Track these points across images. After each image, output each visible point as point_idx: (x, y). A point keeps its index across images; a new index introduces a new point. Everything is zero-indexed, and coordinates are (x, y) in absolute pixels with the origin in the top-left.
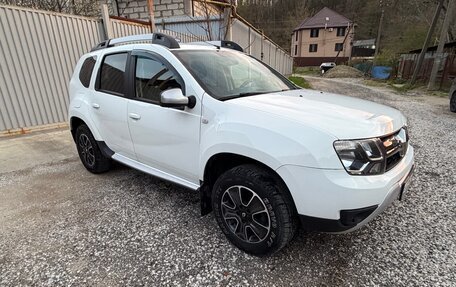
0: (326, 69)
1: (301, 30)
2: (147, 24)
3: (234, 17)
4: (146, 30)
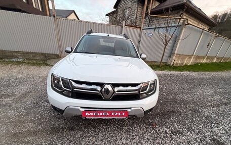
2: (139, 28)
3: (188, 24)
4: (138, 30)
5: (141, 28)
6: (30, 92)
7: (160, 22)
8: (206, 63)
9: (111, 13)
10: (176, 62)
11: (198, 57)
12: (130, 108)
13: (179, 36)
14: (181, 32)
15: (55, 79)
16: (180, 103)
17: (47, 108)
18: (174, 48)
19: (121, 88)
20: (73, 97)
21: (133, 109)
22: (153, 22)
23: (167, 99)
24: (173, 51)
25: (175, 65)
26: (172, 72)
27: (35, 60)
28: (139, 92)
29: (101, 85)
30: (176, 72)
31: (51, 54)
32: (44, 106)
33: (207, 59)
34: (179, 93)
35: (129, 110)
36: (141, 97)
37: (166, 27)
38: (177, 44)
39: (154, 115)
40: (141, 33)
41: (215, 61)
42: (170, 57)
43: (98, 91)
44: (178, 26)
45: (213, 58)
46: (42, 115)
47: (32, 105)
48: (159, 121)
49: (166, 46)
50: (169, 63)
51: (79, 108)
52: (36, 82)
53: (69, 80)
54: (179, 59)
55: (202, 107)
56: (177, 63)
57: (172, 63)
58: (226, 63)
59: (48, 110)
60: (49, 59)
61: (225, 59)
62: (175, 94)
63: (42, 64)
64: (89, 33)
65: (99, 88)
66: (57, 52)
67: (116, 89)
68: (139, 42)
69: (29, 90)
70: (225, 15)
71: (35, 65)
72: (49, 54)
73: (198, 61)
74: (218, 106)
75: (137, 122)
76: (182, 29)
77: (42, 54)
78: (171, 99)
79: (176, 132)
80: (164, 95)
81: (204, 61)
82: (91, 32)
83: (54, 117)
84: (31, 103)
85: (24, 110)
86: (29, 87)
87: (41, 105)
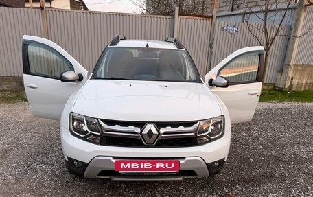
2: (209, 17)
3: (311, 4)
4: (207, 22)
5: (212, 17)
6: (11, 149)
10: (295, 82)
12: (183, 158)
13: (296, 28)
14: (297, 20)
15: (74, 119)
16: (288, 163)
17: (46, 174)
18: (289, 52)
19: (169, 129)
20: (101, 143)
21: (187, 159)
23: (264, 155)
24: (287, 59)
25: (294, 88)
26: (285, 105)
28: (196, 134)
29: (141, 125)
30: (296, 104)
32: (40, 169)
34: (292, 145)
36: (199, 142)
39: (233, 181)
40: (213, 26)
42: (281, 71)
43: (136, 133)
44: (288, 8)
46: (41, 183)
47: (21, 169)
48: (241, 191)
50: (280, 85)
51: (111, 158)
52: (14, 132)
53: (98, 119)
54: (302, 74)
56: (299, 85)
57: (287, 86)
59: (49, 176)
62: (282, 145)
64: (114, 43)
65: (138, 130)
67: (162, 131)
68: (211, 44)
69: (6, 146)
75: (202, 191)
76: (299, 15)
78: (271, 155)
80: (260, 149)
82: (118, 40)
83: (62, 186)
84: (18, 165)
85: (11, 175)
86: (5, 141)
87: (36, 169)
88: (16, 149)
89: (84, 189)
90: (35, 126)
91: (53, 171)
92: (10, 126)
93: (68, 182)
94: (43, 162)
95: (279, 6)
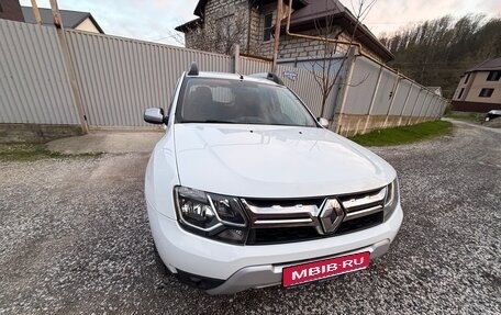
0: (492, 117)
1: (475, 72)
2: (270, 60)
3: (361, 55)
4: (268, 65)
5: (273, 60)
6: (42, 238)
7: (299, 50)
8: (388, 129)
9: (188, 24)
10: (342, 129)
11: (377, 118)
12: (372, 245)
13: (346, 78)
14: (348, 70)
17: (118, 278)
18: (338, 101)
21: (376, 245)
22: (284, 49)
24: (337, 108)
27: (8, 144)
31: (56, 126)
32: (106, 271)
33: (389, 120)
35: (371, 250)
36: (384, 218)
37: (323, 59)
38: (343, 94)
40: (274, 70)
41: (399, 123)
42: (332, 120)
45: (396, 118)
46: (114, 299)
47: (69, 275)
49: (325, 97)
52: (43, 206)
54: (347, 123)
55: (430, 214)
58: (414, 126)
59: (125, 283)
60: (53, 139)
61: (414, 119)
63: (35, 153)
66: (77, 121)
67: (347, 204)
69: (32, 233)
70: (397, 39)
71: (14, 159)
72: (50, 127)
73: (376, 126)
74: (451, 209)
76: (350, 65)
77: (30, 127)
79: (424, 275)
81: (385, 125)
83: (154, 297)
84: (62, 269)
85: (50, 294)
86: (29, 223)
87: (97, 271)
88: (51, 236)
89: (192, 296)
90: (77, 195)
91: (129, 271)
92: (34, 197)
93: (160, 288)
94: (107, 256)
95: (319, 57)
